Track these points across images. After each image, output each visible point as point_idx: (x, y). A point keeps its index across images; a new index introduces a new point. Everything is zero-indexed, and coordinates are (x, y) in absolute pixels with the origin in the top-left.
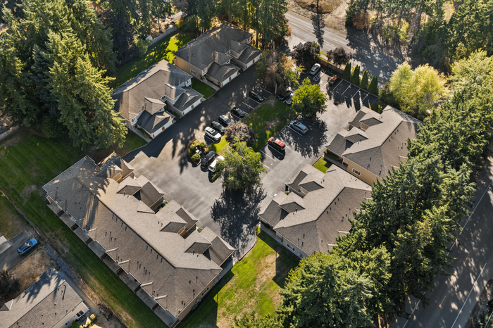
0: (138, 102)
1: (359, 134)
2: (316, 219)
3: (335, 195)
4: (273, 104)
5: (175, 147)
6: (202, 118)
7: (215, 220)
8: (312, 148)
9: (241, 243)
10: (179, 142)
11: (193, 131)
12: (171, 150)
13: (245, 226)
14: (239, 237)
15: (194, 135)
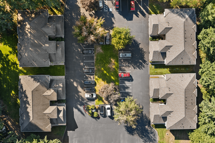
0: (43, 119)
1: (166, 46)
2: (184, 116)
3: (184, 97)
4: (101, 51)
5: (79, 110)
6: (75, 84)
7: (133, 135)
8: (141, 61)
9: (152, 135)
10: (79, 106)
11: (78, 95)
12: (79, 113)
13: (147, 127)
14: (149, 133)
15: (81, 97)
